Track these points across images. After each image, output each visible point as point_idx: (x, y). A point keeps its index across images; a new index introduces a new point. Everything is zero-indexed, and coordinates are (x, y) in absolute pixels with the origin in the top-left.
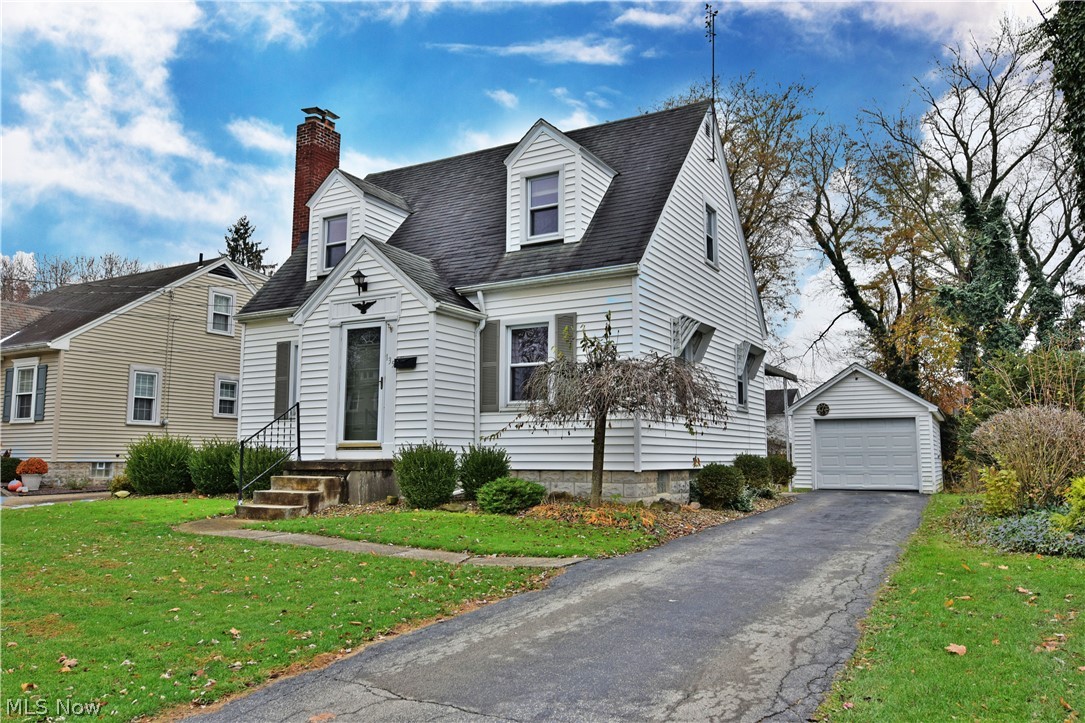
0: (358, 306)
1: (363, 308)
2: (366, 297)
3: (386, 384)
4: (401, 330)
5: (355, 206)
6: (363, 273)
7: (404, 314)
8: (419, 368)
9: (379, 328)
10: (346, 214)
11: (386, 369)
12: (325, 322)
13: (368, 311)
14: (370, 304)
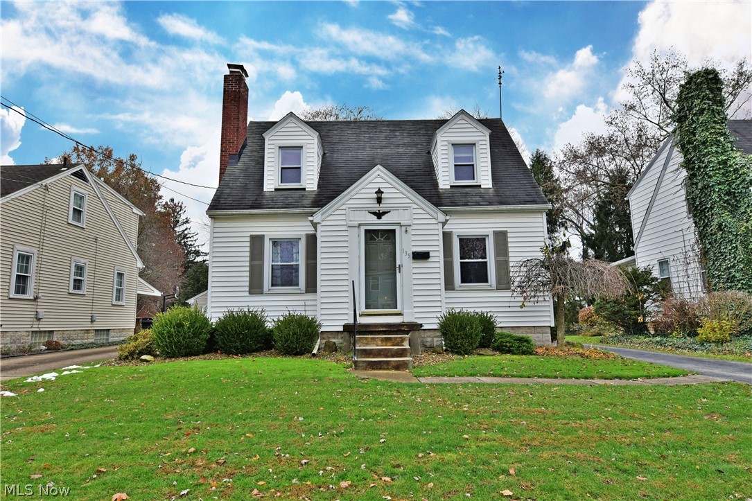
0: (374, 213)
1: (379, 215)
2: (382, 208)
3: (404, 269)
4: (414, 232)
5: (308, 142)
6: (382, 190)
7: (415, 222)
8: (430, 260)
9: (394, 230)
10: (302, 147)
11: (403, 258)
12: (344, 223)
13: (383, 217)
14: (384, 213)
